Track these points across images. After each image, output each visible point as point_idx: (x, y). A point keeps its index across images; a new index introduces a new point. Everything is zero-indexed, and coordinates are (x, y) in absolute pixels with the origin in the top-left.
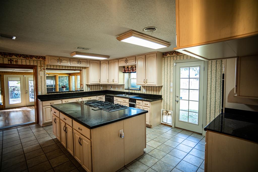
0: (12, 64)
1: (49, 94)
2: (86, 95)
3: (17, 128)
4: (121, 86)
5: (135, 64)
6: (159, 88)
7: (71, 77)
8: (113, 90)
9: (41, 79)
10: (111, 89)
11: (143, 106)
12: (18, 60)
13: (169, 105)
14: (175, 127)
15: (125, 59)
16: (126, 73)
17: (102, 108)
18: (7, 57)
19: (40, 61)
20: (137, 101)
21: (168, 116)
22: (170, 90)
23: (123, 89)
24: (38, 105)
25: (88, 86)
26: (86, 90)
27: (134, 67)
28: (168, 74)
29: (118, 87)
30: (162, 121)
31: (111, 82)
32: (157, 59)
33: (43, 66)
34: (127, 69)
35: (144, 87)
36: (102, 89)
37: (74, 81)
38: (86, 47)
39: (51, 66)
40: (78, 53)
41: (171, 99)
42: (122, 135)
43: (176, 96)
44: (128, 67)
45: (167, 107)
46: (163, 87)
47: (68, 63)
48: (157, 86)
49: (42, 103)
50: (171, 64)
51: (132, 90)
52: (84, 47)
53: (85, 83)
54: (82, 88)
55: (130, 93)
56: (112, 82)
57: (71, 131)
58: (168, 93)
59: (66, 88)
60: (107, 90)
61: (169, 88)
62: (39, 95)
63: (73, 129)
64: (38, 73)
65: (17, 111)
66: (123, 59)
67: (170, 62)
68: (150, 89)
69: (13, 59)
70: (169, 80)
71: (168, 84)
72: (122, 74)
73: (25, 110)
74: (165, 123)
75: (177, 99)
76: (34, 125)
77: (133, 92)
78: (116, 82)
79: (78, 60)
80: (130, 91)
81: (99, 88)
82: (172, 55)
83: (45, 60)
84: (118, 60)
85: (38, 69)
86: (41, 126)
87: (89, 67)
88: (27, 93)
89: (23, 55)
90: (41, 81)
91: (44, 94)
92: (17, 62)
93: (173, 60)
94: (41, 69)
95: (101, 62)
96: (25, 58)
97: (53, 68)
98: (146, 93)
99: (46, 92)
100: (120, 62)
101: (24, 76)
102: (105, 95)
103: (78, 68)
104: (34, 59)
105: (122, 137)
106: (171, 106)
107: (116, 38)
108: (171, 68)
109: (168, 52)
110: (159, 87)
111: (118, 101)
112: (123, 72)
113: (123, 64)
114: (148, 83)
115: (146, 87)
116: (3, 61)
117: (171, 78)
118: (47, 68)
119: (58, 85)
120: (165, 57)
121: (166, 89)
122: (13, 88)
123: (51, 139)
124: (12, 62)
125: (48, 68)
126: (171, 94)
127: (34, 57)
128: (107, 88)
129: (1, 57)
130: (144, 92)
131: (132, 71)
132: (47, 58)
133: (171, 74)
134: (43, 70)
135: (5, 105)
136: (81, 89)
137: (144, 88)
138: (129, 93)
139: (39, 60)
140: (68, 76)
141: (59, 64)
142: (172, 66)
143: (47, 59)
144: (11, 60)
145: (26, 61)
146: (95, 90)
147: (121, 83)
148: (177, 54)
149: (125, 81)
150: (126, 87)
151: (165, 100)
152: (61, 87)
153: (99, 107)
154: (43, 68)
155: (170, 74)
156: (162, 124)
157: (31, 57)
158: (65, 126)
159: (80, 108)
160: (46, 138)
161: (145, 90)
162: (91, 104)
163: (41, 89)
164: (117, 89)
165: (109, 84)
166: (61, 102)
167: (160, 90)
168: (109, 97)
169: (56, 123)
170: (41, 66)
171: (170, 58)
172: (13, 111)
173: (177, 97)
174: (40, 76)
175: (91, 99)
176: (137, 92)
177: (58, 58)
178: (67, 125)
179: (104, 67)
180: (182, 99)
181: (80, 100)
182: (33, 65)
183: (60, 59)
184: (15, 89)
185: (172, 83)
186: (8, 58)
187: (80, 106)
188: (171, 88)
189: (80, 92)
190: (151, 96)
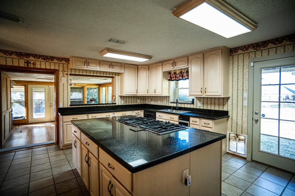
0: (29, 67)
1: (73, 107)
2: (119, 109)
3: (32, 149)
4: (165, 98)
5: (187, 67)
6: (225, 100)
7: (101, 88)
8: (153, 104)
9: (63, 87)
10: (152, 102)
11: (201, 125)
12: (37, 62)
13: (241, 126)
14: (252, 161)
15: (172, 61)
16: (173, 81)
17: (146, 128)
18: (23, 58)
19: (63, 64)
20: (191, 119)
21: (238, 142)
22: (243, 104)
23: (167, 102)
24: (58, 120)
25: (121, 98)
26: (119, 103)
27: (184, 73)
28: (239, 80)
29: (161, 100)
30: (228, 148)
31: (151, 93)
32: (223, 57)
33: (66, 70)
34: (174, 76)
35: (199, 99)
36: (139, 102)
37: (105, 94)
38: (121, 39)
39: (76, 71)
40: (110, 50)
41: (244, 116)
42: (188, 180)
43: (253, 112)
44: (175, 73)
45: (238, 129)
46: (231, 98)
47: (98, 67)
48: (222, 96)
49: (63, 117)
50: (245, 65)
51: (181, 103)
52: (119, 39)
53: (118, 94)
54: (114, 101)
55: (179, 107)
56: (154, 93)
57: (95, 164)
58: (240, 108)
59: (95, 101)
60: (146, 103)
61: (240, 100)
62: (60, 107)
63: (99, 162)
64: (60, 79)
65: (39, 127)
66: (169, 62)
67: (243, 62)
68: (209, 102)
69: (30, 61)
70: (240, 89)
71: (240, 94)
72: (167, 82)
73: (49, 126)
74: (234, 152)
75: (256, 117)
76: (54, 146)
77: (183, 106)
78: (159, 93)
79: (110, 63)
80: (179, 105)
81: (135, 100)
82: (246, 52)
83: (68, 64)
84: (162, 63)
85: (60, 75)
86: (61, 148)
87: (123, 73)
88: (51, 106)
89: (42, 56)
90: (63, 89)
91: (66, 106)
92: (35, 64)
93: (248, 58)
94: (63, 75)
95: (139, 66)
96: (45, 60)
97: (78, 73)
98: (202, 108)
99: (69, 104)
100: (165, 66)
101: (49, 86)
102: (143, 110)
103: (110, 75)
104: (55, 61)
105: (188, 185)
106: (244, 128)
107: (172, 13)
108: (244, 70)
109: (239, 47)
110: (223, 99)
111: (162, 118)
112: (169, 80)
113: (169, 68)
114: (207, 94)
115: (202, 100)
116: (19, 63)
117: (244, 85)
118: (71, 73)
119: (86, 98)
120: (234, 54)
121: (235, 102)
122: (41, 101)
123: (70, 169)
124: (29, 64)
125: (73, 73)
126: (244, 110)
127: (56, 59)
128: (146, 101)
129: (17, 58)
130: (200, 106)
131: (181, 78)
132: (71, 60)
133: (245, 80)
134: (65, 76)
135: (28, 120)
136: (112, 101)
137: (200, 101)
138: (177, 108)
139: (61, 62)
140: (98, 87)
141: (85, 68)
142: (247, 68)
143: (70, 62)
144: (28, 62)
145: (45, 64)
146: (130, 104)
147: (165, 94)
148: (255, 49)
149: (170, 91)
150: (172, 99)
151: (233, 118)
152: (89, 100)
153: (141, 126)
154: (66, 73)
155: (243, 80)
156: (228, 153)
157: (52, 58)
158: (87, 155)
159: (111, 126)
160: (63, 168)
161: (201, 103)
162: (127, 122)
163: (63, 100)
164: (159, 102)
165: (149, 95)
166: (87, 117)
167: (224, 103)
168: (149, 112)
169: (76, 147)
170: (63, 71)
171: (243, 56)
172: (36, 127)
173: (256, 113)
174: (62, 83)
175: (126, 115)
176: (189, 106)
177: (84, 60)
178: (90, 153)
179: (143, 74)
180: (264, 117)
181: (111, 115)
182: (54, 69)
183: (87, 61)
184: (43, 103)
185: (247, 93)
186: (25, 59)
187: (111, 123)
188: (245, 100)
189: (112, 105)
190: (210, 111)
